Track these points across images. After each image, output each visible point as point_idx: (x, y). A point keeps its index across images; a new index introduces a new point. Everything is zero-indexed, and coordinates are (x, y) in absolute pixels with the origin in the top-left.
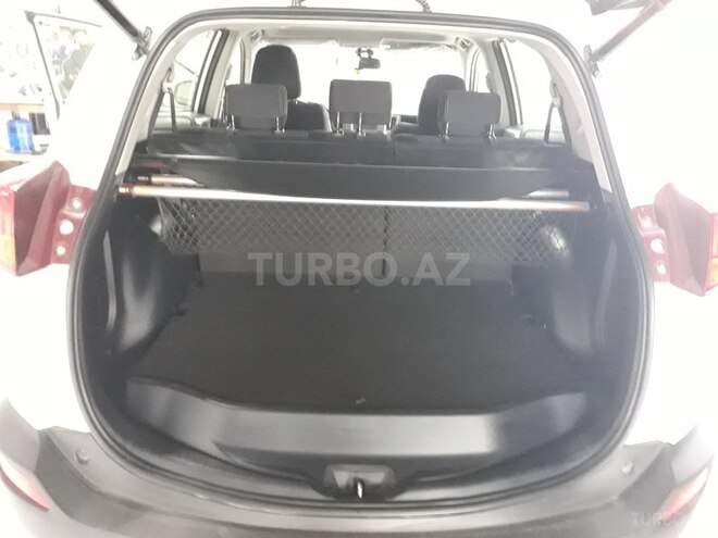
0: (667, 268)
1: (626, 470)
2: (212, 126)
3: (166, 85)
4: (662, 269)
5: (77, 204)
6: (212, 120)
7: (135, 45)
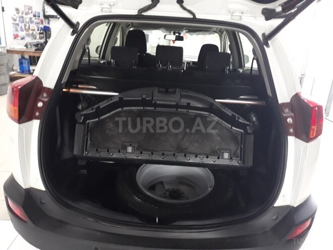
0: (294, 130)
1: (274, 218)
2: (108, 64)
3: (86, 46)
4: (291, 130)
5: (45, 95)
6: (108, 62)
7: (72, 30)
